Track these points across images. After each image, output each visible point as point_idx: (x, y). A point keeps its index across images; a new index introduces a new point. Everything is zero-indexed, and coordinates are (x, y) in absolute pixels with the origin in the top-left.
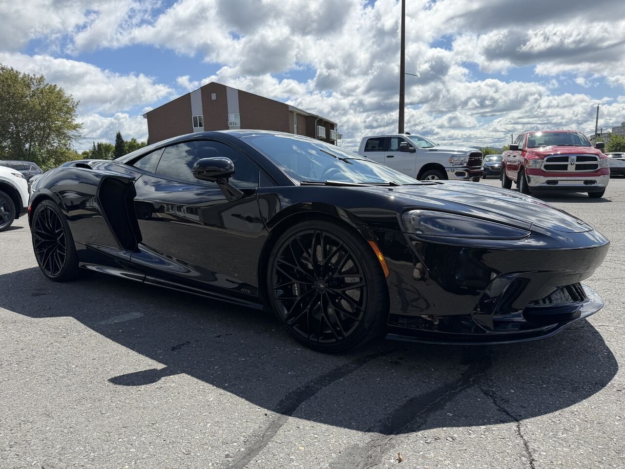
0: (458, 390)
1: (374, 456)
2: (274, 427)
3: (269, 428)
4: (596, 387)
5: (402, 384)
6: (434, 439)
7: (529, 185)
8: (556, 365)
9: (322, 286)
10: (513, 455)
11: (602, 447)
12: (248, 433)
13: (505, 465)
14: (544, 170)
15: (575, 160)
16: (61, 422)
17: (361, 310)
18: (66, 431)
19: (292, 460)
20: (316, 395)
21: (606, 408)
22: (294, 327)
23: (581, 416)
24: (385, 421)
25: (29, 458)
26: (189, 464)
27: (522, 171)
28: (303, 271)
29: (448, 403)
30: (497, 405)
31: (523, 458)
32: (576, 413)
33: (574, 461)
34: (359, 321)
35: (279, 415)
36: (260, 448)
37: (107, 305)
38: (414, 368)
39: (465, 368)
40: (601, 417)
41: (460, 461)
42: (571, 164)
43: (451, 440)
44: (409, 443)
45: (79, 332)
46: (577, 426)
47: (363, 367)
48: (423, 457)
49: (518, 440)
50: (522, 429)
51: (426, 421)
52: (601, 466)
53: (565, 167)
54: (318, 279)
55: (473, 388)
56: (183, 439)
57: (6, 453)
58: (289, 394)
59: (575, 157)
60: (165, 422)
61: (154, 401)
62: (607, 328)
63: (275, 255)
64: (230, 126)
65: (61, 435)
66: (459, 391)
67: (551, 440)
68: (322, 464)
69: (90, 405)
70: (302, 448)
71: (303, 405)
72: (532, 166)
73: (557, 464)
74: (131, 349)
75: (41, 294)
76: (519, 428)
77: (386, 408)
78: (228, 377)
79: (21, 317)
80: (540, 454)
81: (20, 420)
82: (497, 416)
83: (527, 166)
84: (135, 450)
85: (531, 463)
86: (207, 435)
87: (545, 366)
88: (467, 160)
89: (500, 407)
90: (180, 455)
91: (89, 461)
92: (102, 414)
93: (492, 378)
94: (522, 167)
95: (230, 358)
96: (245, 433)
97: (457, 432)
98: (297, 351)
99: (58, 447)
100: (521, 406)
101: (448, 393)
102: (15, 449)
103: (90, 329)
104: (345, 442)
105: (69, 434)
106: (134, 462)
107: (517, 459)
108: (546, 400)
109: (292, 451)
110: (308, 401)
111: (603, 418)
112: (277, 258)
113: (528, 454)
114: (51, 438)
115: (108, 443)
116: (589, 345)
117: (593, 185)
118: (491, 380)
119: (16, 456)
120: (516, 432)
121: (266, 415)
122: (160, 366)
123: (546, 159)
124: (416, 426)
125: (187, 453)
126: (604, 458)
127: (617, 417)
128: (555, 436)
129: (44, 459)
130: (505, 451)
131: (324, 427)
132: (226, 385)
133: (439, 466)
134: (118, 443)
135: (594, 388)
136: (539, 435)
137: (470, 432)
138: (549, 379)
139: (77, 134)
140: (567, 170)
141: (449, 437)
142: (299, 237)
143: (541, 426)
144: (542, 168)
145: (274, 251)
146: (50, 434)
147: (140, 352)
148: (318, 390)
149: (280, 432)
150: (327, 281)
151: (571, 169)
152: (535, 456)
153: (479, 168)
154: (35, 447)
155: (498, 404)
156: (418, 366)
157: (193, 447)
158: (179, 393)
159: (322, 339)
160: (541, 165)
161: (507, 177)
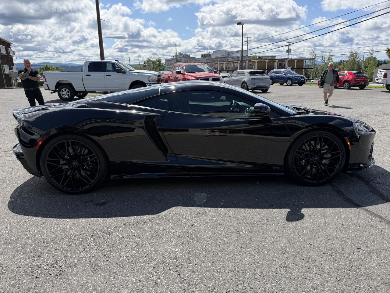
3: (368, 211)
12: (368, 215)
24: (380, 198)
88: (157, 79)
122: (287, 210)
149: (372, 211)
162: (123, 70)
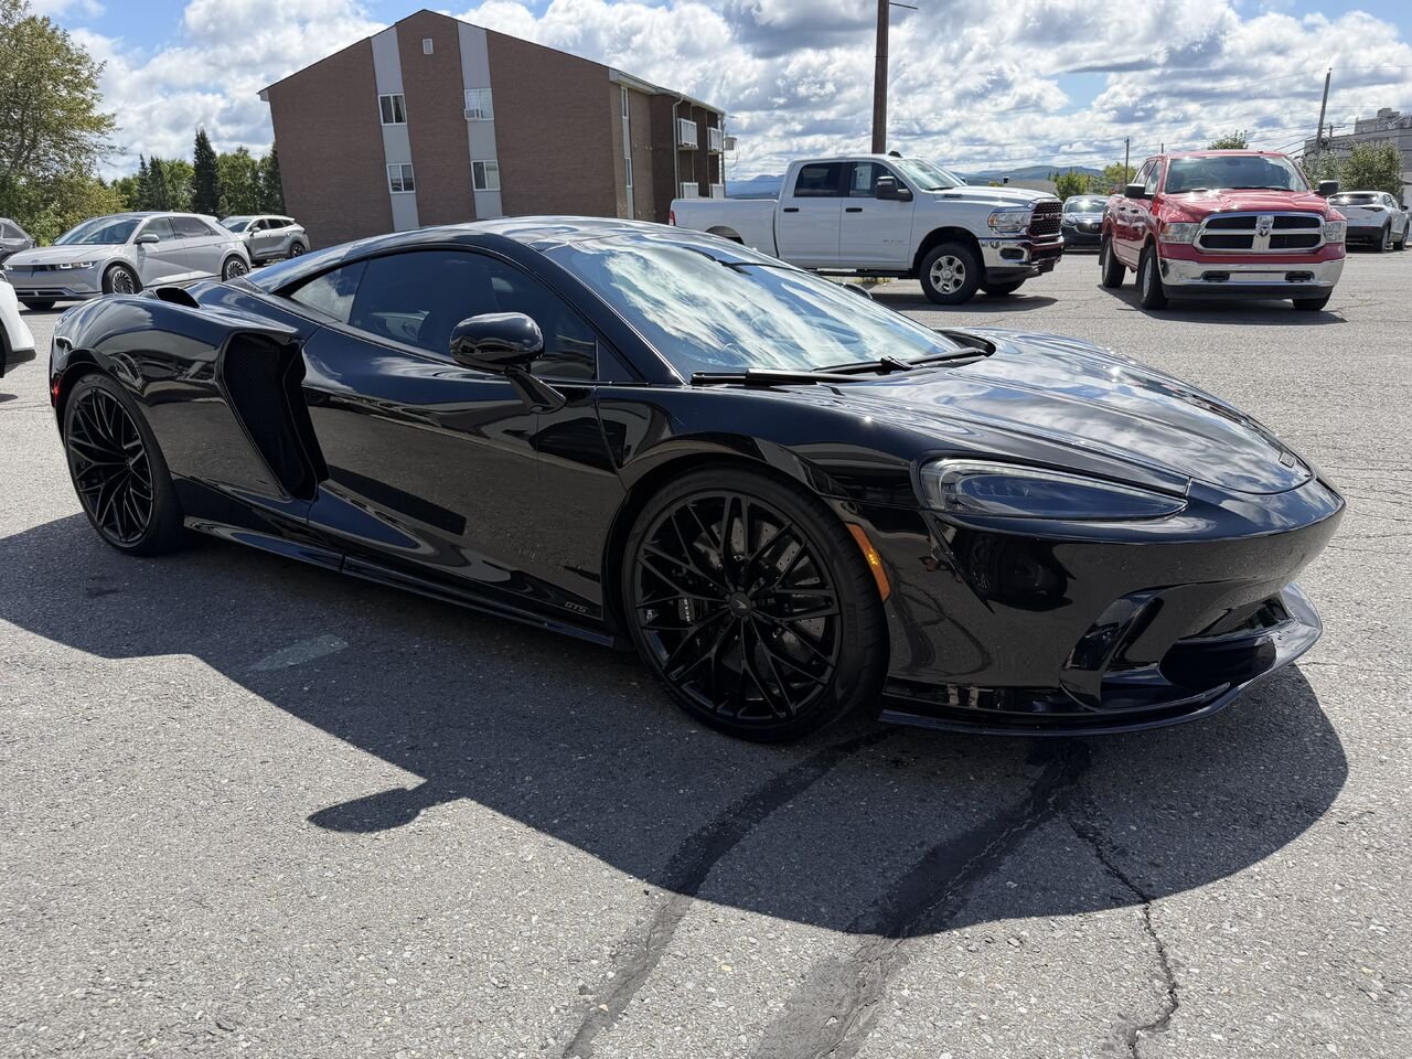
0: (1025, 826)
1: (870, 983)
2: (666, 921)
3: (657, 924)
4: (1299, 814)
5: (912, 814)
6: (984, 942)
7: (1166, 281)
8: (1219, 763)
9: (743, 606)
10: (1136, 975)
11: (1305, 953)
12: (617, 937)
13: (1121, 997)
14: (1201, 247)
15: (1271, 225)
16: (230, 919)
17: (827, 664)
18: (244, 938)
19: (711, 996)
20: (742, 843)
21: (1316, 865)
22: (684, 687)
23: (1268, 885)
24: (886, 903)
25: (185, 1004)
26: (511, 1009)
27: (1151, 248)
28: (700, 573)
29: (1007, 858)
30: (1103, 862)
31: (1156, 981)
32: (1258, 877)
33: (1253, 986)
34: (822, 684)
35: (673, 894)
36: (645, 970)
37: (261, 621)
38: (934, 774)
39: (1039, 772)
40: (1305, 886)
41: (1035, 991)
42: (1261, 234)
43: (1017, 943)
44: (935, 952)
45: (214, 692)
46: (1259, 908)
47: (829, 774)
48: (966, 984)
49: (1145, 942)
50: (1152, 916)
51: (965, 901)
52: (1302, 996)
53: (1247, 241)
54: (732, 589)
55: (1056, 820)
56: (488, 954)
57: (135, 993)
58: (687, 840)
59: (1270, 218)
60: (444, 914)
61: (414, 865)
62: (1323, 669)
63: (639, 538)
64: (468, 119)
65: (237, 948)
66: (1027, 829)
67: (1209, 942)
68: (771, 1003)
69: (282, 876)
70: (729, 969)
71: (719, 866)
72: (1173, 238)
73: (1219, 994)
74: (338, 736)
75: (108, 592)
76: (1147, 914)
77: (884, 872)
78: (555, 802)
79: (78, 655)
80: (1188, 972)
81: (143, 914)
82: (1104, 887)
83: (1161, 238)
84: (396, 981)
85: (1171, 992)
86: (534, 942)
87: (1197, 767)
88: (1028, 221)
89: (1109, 866)
90: (487, 990)
91: (309, 1007)
92: (311, 897)
93: (1093, 797)
94: (1151, 241)
95: (552, 756)
96: (612, 936)
97: (1028, 927)
98: (690, 735)
99: (238, 976)
100: (1152, 864)
101: (1005, 834)
102: (151, 983)
103: (237, 686)
104: (810, 952)
105: (254, 946)
106: (399, 1009)
107: (1144, 984)
108: (1201, 848)
109: (709, 975)
110: (726, 857)
111: (1309, 889)
112: (643, 545)
113: (1165, 971)
114: (220, 956)
115: (338, 965)
116: (1287, 711)
117: (1305, 283)
118: (1091, 803)
119: (158, 1001)
120: (1141, 924)
121: (647, 893)
122: (411, 781)
123: (1206, 221)
124: (947, 913)
125: (501, 985)
126: (1309, 978)
127: (1336, 885)
128: (1217, 930)
129: (217, 1005)
130: (1122, 966)
131: (766, 920)
132: (556, 821)
133: (997, 1002)
134: (358, 966)
135: (1294, 817)
136: (1186, 930)
137: (1054, 924)
138: (1206, 797)
139: (103, 140)
140: (1250, 247)
141: (1013, 936)
142: (694, 503)
143: (1190, 908)
144: (1197, 244)
145: (638, 528)
146: (215, 947)
147: (359, 743)
148: (745, 831)
149: (680, 931)
150: (754, 598)
151: (1261, 245)
152: (1179, 977)
153: (1054, 239)
154: (191, 977)
155: (1107, 859)
156: (943, 769)
157: (512, 970)
158: (460, 844)
159: (743, 714)
160: (1194, 235)
161: (1113, 258)
162: (904, 187)
